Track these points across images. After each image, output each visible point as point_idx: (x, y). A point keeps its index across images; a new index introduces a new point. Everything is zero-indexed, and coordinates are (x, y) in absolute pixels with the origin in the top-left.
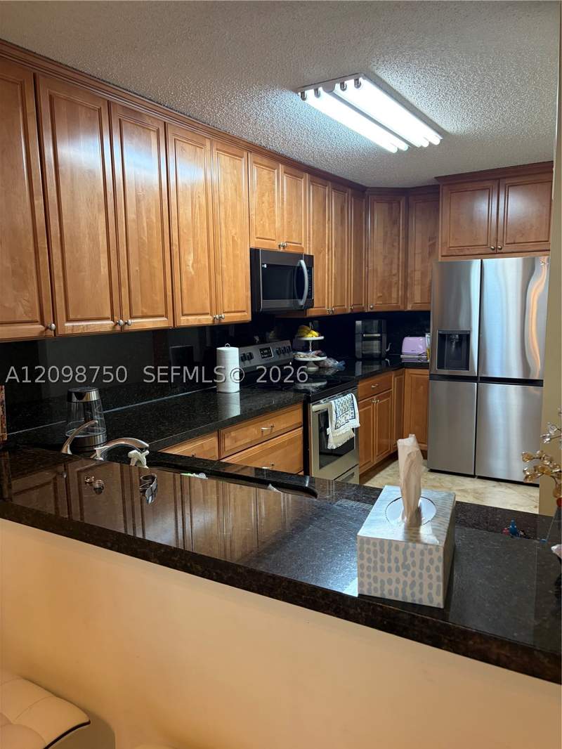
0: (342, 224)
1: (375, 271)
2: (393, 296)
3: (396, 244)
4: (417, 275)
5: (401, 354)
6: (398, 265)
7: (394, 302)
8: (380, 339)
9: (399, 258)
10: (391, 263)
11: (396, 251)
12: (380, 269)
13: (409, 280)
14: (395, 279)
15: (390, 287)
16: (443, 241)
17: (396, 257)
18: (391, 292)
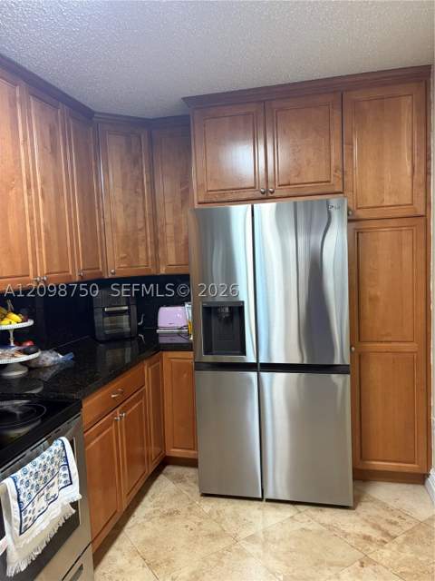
0: (54, 151)
1: (114, 224)
2: (140, 256)
3: (139, 190)
4: (169, 230)
5: (157, 328)
6: (145, 218)
7: (142, 265)
8: (128, 312)
9: (144, 209)
10: (135, 213)
11: (140, 199)
12: (120, 222)
13: (159, 236)
14: (141, 235)
15: (136, 244)
16: (200, 183)
17: (141, 206)
18: (138, 251)
